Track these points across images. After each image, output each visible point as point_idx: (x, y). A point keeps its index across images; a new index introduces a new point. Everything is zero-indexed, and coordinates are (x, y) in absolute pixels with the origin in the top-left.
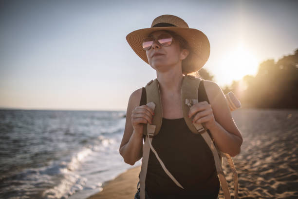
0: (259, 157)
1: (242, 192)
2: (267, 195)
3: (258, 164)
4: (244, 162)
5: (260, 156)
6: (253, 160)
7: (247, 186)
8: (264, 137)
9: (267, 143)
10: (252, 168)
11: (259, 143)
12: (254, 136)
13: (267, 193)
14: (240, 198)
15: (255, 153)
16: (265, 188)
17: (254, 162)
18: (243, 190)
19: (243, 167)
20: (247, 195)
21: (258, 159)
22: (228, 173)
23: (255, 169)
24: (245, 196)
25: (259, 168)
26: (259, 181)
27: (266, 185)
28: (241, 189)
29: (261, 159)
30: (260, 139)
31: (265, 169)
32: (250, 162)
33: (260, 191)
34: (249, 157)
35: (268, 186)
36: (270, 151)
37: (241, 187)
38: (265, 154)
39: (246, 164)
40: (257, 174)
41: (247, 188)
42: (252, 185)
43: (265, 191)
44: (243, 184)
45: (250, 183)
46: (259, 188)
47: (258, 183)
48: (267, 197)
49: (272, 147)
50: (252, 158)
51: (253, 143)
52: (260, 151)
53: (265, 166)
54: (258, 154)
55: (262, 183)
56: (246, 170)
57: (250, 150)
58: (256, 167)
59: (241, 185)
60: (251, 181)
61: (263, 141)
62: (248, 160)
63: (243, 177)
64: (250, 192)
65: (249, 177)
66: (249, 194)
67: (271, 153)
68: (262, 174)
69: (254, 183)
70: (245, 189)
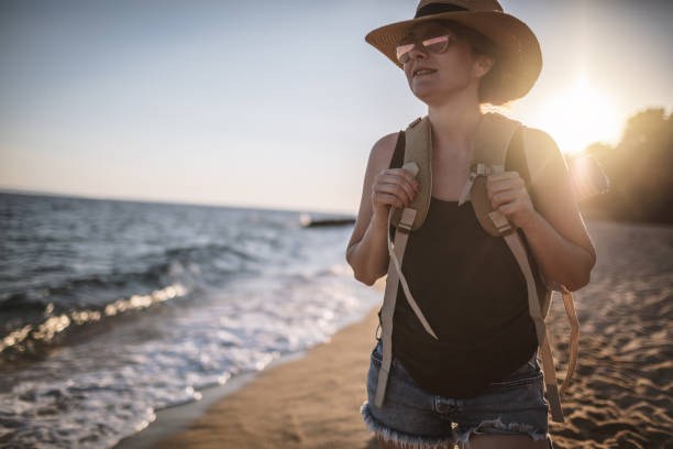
0: (633, 331)
1: (602, 411)
2: (664, 421)
3: (633, 345)
4: (600, 339)
5: (638, 327)
6: (620, 336)
7: (614, 397)
8: (641, 285)
9: (651, 300)
10: (619, 354)
11: (630, 297)
12: (615, 282)
13: (665, 417)
14: (600, 424)
15: (623, 321)
16: (659, 404)
17: (625, 341)
18: (605, 406)
19: (598, 350)
20: (614, 418)
21: (632, 335)
22: (562, 362)
23: (629, 358)
24: (612, 421)
25: (638, 356)
26: (642, 385)
27: (661, 397)
28: (602, 402)
29: (639, 335)
30: (631, 289)
31: (652, 360)
32: (615, 341)
33: (648, 411)
34: (610, 330)
35: (664, 400)
36: (661, 318)
37: (598, 397)
38: (649, 324)
39: (604, 345)
40: (634, 370)
41: (615, 401)
42: (625, 394)
43: (659, 411)
44: (602, 391)
45: (621, 389)
46: (644, 404)
47: (640, 391)
48: (667, 425)
49: (665, 310)
50: (618, 332)
51: (616, 298)
52: (635, 318)
53: (653, 352)
54: (631, 322)
55: (650, 391)
56: (607, 358)
57: (610, 314)
58: (629, 352)
59: (599, 393)
60: (621, 384)
61: (641, 295)
62: (610, 336)
63: (601, 374)
64: (622, 412)
65: (616, 375)
66: (619, 415)
67: (662, 322)
68: (646, 369)
69: (631, 390)
70: (609, 402)
